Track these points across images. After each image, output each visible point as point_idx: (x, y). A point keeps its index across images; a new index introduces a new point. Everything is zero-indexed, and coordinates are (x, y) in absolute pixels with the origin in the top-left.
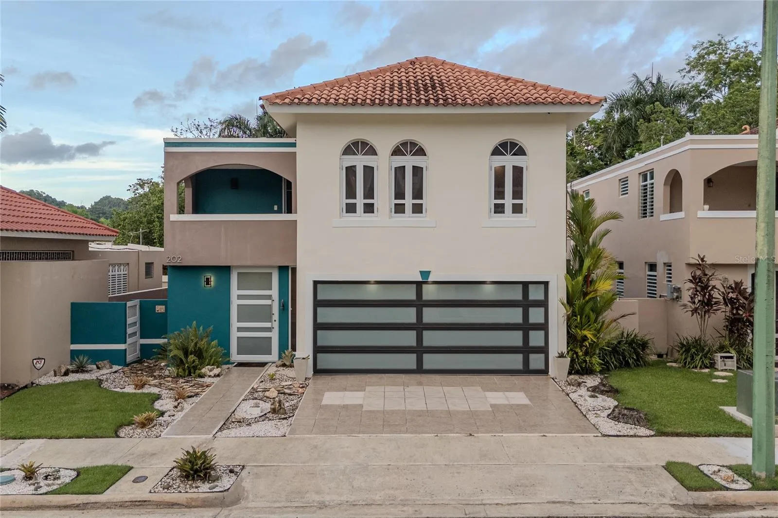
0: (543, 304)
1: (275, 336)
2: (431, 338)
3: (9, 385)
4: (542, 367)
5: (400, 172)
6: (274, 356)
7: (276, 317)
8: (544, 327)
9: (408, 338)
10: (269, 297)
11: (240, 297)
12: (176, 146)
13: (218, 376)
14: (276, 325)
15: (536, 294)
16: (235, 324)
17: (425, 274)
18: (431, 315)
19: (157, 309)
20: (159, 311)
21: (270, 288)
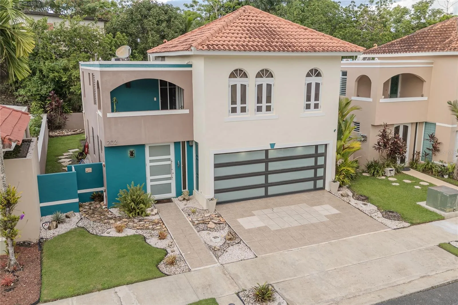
0: (324, 155)
1: (173, 182)
2: (272, 178)
3: (24, 242)
4: (322, 186)
5: (260, 87)
6: (173, 194)
7: (174, 171)
8: (324, 166)
9: (261, 180)
10: (169, 160)
11: (151, 161)
12: (108, 67)
13: (157, 213)
14: (174, 176)
15: (321, 150)
16: (149, 177)
17: (272, 145)
18: (272, 166)
19: (86, 171)
20: (88, 172)
21: (169, 154)
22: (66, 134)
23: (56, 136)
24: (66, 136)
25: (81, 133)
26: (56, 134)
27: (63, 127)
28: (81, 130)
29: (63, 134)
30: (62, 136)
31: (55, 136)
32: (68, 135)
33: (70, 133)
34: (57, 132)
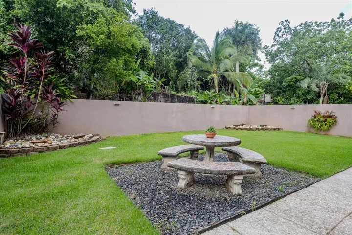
22: (55, 143)
23: (24, 151)
24: (54, 149)
25: (93, 141)
26: (27, 144)
27: (50, 127)
28: (91, 135)
29: (47, 144)
30: (41, 151)
31: (19, 152)
32: (60, 147)
33: (66, 141)
34: (31, 139)
